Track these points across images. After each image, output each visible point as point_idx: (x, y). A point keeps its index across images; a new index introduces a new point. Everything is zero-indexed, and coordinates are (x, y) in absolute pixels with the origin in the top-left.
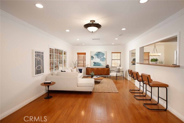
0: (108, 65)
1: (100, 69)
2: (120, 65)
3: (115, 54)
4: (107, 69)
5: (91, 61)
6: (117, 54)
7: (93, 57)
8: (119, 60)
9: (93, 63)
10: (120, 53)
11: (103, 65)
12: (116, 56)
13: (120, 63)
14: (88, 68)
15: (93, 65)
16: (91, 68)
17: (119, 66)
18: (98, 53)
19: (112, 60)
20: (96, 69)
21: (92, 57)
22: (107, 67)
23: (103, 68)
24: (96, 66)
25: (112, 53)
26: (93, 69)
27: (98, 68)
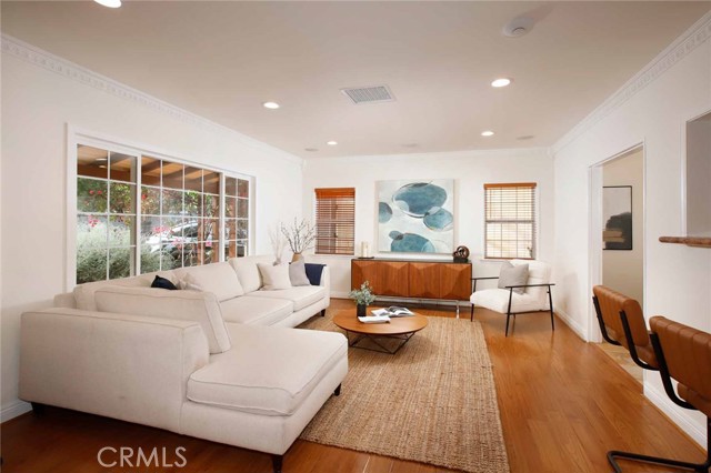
0: (465, 250)
1: (421, 267)
2: (532, 251)
3: (505, 191)
4: (460, 267)
5: (381, 225)
6: (512, 191)
7: (389, 210)
8: (525, 222)
9: (391, 235)
10: (533, 186)
11: (440, 247)
12: (510, 203)
13: (533, 241)
14: (362, 259)
15: (389, 249)
16: (379, 262)
17: (528, 255)
18: (416, 190)
19: (487, 222)
20: (399, 266)
21: (384, 209)
22: (461, 256)
23: (440, 264)
24: (403, 251)
25: (486, 187)
26: (388, 267)
27: (409, 263)
